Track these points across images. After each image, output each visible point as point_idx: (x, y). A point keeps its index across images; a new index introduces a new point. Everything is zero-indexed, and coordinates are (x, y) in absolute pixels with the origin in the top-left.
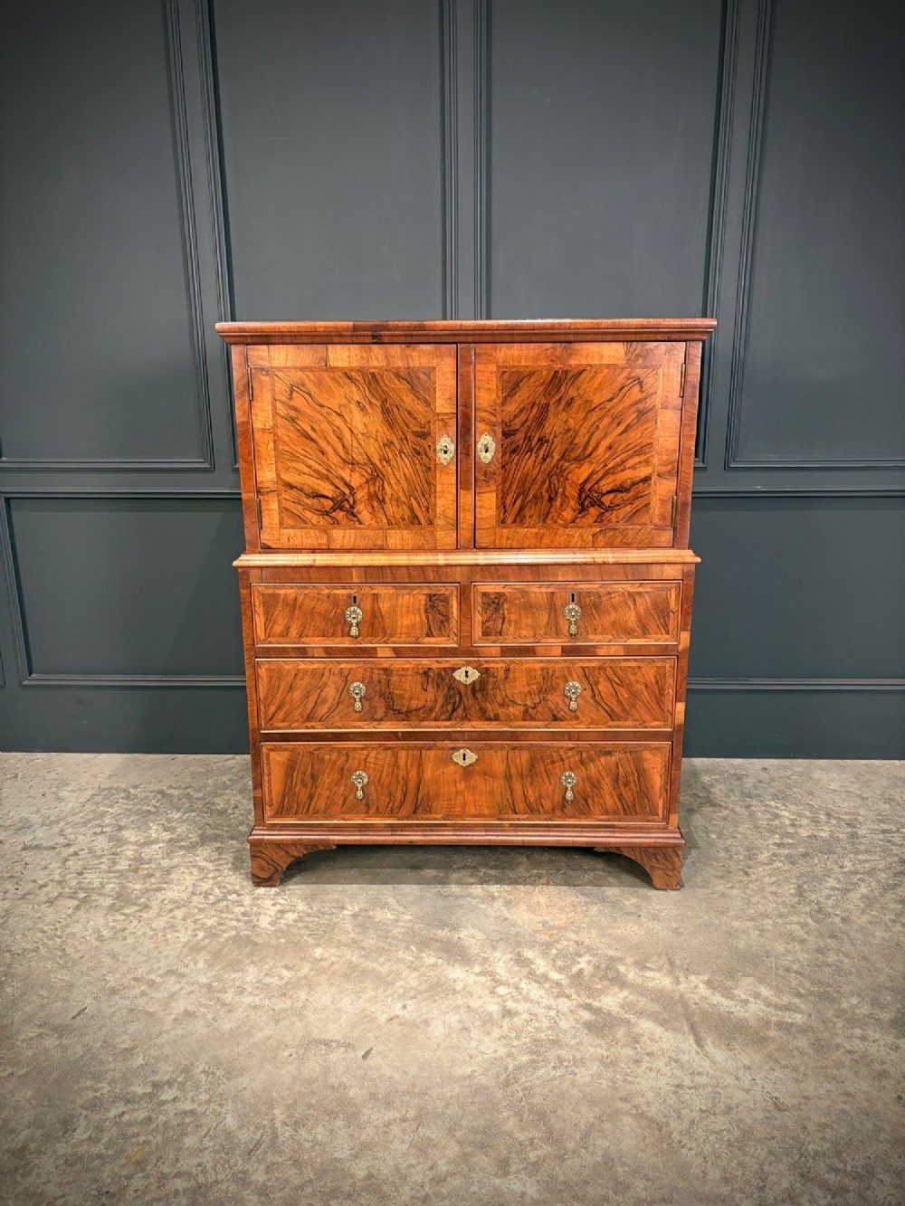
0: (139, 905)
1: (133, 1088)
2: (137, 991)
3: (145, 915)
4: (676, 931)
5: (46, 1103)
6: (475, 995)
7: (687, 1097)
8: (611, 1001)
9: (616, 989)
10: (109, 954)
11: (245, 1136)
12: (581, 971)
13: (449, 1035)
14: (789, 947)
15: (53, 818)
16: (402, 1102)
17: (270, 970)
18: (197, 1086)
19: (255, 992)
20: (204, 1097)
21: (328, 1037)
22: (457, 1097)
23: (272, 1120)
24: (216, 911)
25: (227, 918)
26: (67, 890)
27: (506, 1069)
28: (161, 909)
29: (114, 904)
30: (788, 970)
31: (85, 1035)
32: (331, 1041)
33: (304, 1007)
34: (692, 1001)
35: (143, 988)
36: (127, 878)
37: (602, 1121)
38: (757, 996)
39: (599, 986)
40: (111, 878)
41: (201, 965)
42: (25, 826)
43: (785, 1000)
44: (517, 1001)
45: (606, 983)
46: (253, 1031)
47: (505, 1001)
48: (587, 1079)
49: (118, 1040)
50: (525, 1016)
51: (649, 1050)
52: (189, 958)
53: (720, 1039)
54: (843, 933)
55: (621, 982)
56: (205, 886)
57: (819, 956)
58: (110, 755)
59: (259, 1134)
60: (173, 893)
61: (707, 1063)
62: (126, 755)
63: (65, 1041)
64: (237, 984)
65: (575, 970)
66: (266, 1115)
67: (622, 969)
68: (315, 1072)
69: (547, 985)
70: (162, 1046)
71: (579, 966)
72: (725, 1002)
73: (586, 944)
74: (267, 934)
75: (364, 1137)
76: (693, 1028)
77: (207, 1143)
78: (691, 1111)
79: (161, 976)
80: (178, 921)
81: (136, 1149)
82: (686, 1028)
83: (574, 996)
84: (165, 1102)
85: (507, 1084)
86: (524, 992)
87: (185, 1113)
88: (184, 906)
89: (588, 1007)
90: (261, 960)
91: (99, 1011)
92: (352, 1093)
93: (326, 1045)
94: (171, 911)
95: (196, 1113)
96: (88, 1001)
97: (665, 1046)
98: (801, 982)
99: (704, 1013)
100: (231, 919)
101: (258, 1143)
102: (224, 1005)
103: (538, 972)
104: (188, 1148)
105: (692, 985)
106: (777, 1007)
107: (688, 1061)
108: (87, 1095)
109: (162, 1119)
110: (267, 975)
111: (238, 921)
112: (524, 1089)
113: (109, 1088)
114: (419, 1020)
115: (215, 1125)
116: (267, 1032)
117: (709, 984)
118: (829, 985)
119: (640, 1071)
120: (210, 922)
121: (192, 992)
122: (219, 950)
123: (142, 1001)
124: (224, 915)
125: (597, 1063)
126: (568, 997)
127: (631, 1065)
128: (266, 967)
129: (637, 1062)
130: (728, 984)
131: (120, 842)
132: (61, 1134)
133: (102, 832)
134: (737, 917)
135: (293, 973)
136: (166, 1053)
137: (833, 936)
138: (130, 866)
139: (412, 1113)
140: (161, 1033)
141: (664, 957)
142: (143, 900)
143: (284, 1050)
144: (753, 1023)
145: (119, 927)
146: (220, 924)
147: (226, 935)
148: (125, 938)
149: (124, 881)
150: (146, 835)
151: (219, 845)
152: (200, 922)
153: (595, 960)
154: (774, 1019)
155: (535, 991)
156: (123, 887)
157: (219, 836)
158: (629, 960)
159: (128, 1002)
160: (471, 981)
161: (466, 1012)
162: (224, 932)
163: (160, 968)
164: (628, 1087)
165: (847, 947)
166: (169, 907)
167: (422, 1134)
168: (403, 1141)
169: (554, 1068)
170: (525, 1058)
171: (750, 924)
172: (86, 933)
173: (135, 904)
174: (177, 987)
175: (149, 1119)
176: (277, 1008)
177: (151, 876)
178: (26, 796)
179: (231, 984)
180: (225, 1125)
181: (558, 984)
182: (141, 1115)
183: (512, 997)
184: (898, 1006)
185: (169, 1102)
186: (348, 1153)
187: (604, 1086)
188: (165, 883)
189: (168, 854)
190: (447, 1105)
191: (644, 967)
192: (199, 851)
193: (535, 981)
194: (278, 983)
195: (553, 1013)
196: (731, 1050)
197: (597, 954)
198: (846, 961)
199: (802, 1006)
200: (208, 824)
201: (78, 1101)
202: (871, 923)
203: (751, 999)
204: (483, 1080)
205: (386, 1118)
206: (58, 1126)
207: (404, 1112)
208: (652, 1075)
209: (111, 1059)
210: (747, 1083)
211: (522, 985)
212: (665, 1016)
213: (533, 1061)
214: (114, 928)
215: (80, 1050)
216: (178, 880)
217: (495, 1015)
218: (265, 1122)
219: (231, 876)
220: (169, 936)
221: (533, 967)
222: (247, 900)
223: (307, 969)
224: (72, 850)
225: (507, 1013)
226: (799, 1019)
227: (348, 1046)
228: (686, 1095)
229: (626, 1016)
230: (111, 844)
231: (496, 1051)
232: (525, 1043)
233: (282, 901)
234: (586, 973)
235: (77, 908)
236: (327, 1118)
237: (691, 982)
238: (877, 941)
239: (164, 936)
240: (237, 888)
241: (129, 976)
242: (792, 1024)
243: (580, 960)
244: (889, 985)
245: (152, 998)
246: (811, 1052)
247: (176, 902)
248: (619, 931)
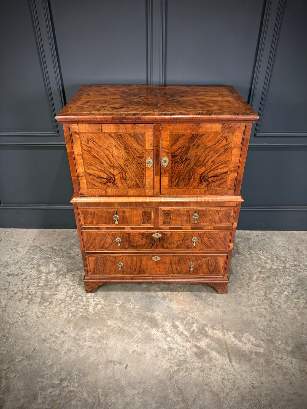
0: (49, 302)
1: (54, 381)
2: (51, 340)
3: (51, 306)
4: (224, 312)
5: (27, 388)
6: (160, 341)
7: (226, 383)
8: (203, 343)
9: (205, 338)
10: (41, 324)
11: (90, 400)
12: (194, 330)
13: (152, 358)
14: (261, 319)
15: (16, 261)
16: (138, 386)
17: (94, 331)
18: (74, 380)
19: (90, 341)
20: (76, 385)
21: (114, 359)
22: (155, 384)
23: (98, 394)
24: (75, 304)
25: (78, 307)
26: (24, 295)
27: (170, 372)
28: (56, 303)
29: (41, 301)
30: (260, 329)
31: (37, 359)
32: (115, 361)
33: (106, 347)
34: (229, 343)
35: (53, 339)
36: (44, 289)
37: (199, 393)
38: (249, 340)
39: (199, 337)
40: (38, 289)
41: (71, 329)
42: (7, 265)
43: (258, 342)
44: (173, 344)
45: (202, 335)
46: (90, 358)
47: (169, 343)
48: (195, 377)
49: (47, 362)
50: (176, 350)
51: (214, 364)
52: (67, 326)
53: (237, 359)
54: (278, 313)
55: (206, 335)
56: (70, 293)
57: (270, 323)
58: (33, 229)
59: (94, 399)
60: (60, 296)
61: (232, 369)
62: (38, 230)
63: (31, 362)
64: (84, 337)
65: (192, 330)
66: (96, 392)
67: (207, 329)
68: (110, 374)
69: (183, 337)
70: (61, 364)
71: (193, 328)
72: (239, 343)
73: (195, 319)
74: (92, 315)
75: (127, 401)
76: (228, 355)
77: (79, 403)
78: (227, 389)
79: (59, 333)
80: (62, 309)
81: (57, 406)
82: (226, 355)
83: (191, 342)
84: (64, 387)
85: (170, 379)
86: (176, 339)
87: (71, 391)
88: (64, 302)
89: (196, 346)
90: (91, 327)
91: (40, 348)
92: (122, 382)
93: (113, 363)
94: (60, 304)
95: (74, 391)
96: (36, 345)
97: (220, 362)
98: (263, 335)
99: (232, 348)
100: (80, 308)
101: (94, 403)
102: (80, 346)
103: (180, 331)
104: (73, 405)
105: (229, 336)
106: (255, 345)
107: (226, 369)
108: (40, 384)
109: (64, 394)
110: (93, 333)
111: (82, 309)
112: (176, 381)
113: (46, 382)
114: (142, 352)
115: (80, 396)
116: (95, 358)
117: (234, 335)
118: (272, 336)
119: (211, 373)
120: (73, 309)
121: (69, 341)
122: (77, 322)
123: (54, 344)
124: (77, 306)
125: (198, 370)
126: (190, 342)
127: (209, 370)
128: (92, 329)
129: (211, 369)
130: (240, 335)
131: (40, 272)
132: (33, 400)
133: (34, 268)
134: (245, 306)
135: (101, 332)
136: (63, 367)
137: (275, 314)
138: (44, 283)
139: (141, 391)
140: (61, 358)
141: (220, 324)
142: (50, 299)
143: (100, 365)
144: (247, 352)
145: (43, 312)
146: (76, 310)
147: (78, 315)
148: (46, 317)
149: (43, 291)
150: (48, 269)
151: (73, 273)
152: (70, 309)
153: (198, 325)
154: (254, 350)
155: (179, 339)
156: (43, 294)
157: (73, 269)
158: (209, 325)
159: (49, 345)
160: (159, 335)
161: (157, 348)
162: (78, 314)
163: (58, 330)
164: (208, 380)
165: (279, 319)
166: (59, 303)
167: (144, 399)
168: (139, 402)
169: (185, 372)
170: (176, 368)
171: (248, 309)
172: (33, 314)
173: (47, 301)
174: (64, 338)
175: (60, 394)
176: (97, 347)
177: (52, 288)
178: (6, 250)
179: (81, 337)
180: (84, 396)
181: (186, 336)
182: (57, 392)
183: (172, 342)
184: (293, 345)
185: (66, 387)
186: (122, 407)
187: (200, 379)
188: (57, 291)
189: (57, 278)
190: (152, 387)
191: (214, 328)
192: (67, 276)
193: (179, 335)
194: (97, 336)
195: (185, 349)
196: (240, 364)
197: (199, 323)
198: (278, 325)
199: (263, 345)
200: (69, 264)
201: (37, 387)
202: (287, 308)
203: (247, 342)
204: (163, 377)
205: (133, 393)
206: (32, 397)
207: (139, 390)
208: (215, 374)
209: (46, 369)
210: (244, 377)
211: (175, 337)
212: (220, 350)
213: (178, 369)
214: (41, 312)
215: (36, 366)
216: (61, 290)
217: (166, 349)
218: (96, 395)
219: (78, 288)
220: (60, 316)
221: (178, 328)
222: (84, 299)
223: (106, 330)
224: (24, 276)
225: (170, 349)
226: (262, 350)
227: (121, 363)
228: (226, 382)
229: (208, 350)
230: (37, 273)
231: (167, 365)
232: (176, 362)
233: (96, 300)
234: (195, 331)
235: (29, 303)
236: (115, 393)
237: (229, 335)
238: (288, 316)
239: (58, 316)
240: (81, 293)
241: (49, 334)
242: (260, 352)
243: (193, 325)
244: (291, 335)
245: (57, 343)
246: (265, 364)
247: (61, 300)
248: (206, 312)
